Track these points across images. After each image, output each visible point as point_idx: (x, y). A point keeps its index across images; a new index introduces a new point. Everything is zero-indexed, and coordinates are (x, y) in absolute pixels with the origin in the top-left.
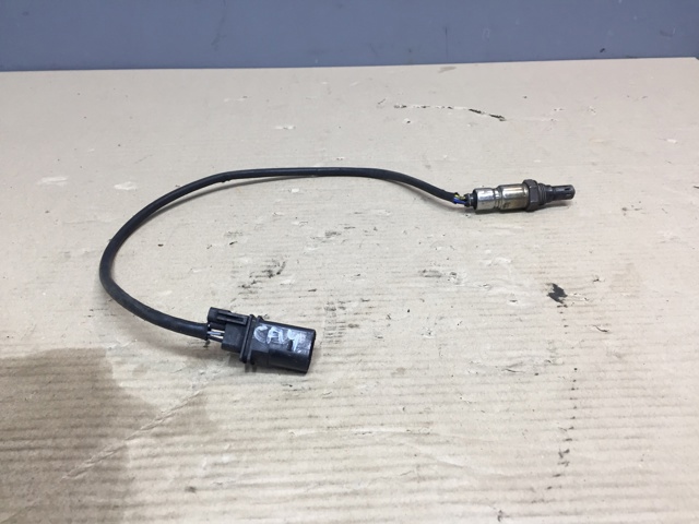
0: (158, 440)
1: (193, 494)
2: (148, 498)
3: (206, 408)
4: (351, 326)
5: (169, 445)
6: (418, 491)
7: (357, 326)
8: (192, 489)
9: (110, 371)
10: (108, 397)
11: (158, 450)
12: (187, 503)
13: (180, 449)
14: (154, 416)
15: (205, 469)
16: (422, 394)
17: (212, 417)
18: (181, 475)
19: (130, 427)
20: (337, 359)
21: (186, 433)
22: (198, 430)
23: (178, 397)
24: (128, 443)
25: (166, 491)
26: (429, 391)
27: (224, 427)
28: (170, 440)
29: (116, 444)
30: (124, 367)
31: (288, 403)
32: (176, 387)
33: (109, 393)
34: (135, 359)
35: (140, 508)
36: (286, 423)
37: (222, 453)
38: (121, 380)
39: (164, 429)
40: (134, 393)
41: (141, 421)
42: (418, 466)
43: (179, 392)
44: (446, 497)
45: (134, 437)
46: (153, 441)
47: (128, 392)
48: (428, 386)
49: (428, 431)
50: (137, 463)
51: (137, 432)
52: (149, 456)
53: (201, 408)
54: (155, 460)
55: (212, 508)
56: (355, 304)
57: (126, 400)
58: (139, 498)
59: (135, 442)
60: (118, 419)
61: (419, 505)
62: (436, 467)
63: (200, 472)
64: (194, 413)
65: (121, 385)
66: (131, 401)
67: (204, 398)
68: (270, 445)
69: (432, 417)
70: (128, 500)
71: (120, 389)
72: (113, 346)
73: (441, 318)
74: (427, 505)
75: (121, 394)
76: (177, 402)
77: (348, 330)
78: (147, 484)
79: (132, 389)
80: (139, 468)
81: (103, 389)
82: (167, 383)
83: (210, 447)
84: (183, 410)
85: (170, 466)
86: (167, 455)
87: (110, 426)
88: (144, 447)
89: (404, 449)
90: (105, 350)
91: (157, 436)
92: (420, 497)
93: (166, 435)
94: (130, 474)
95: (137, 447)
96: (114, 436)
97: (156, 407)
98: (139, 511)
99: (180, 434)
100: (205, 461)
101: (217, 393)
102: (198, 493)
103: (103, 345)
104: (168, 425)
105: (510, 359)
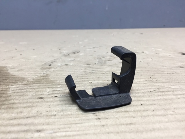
0: (26, 85)
1: (42, 100)
2: (17, 101)
3: (49, 77)
4: (109, 61)
5: (31, 86)
6: (163, 95)
7: (111, 60)
8: (42, 98)
9: (7, 70)
10: (5, 76)
11: (25, 88)
12: (38, 102)
13: (36, 87)
14: (25, 80)
15: (48, 92)
16: (147, 72)
17: (52, 79)
18: (36, 94)
19: (13, 83)
20: (106, 66)
21: (39, 83)
22: (45, 83)
23: (36, 75)
24: (10, 87)
25: (27, 99)
26: (149, 71)
27: (58, 81)
28: (31, 85)
29: (4, 87)
30: (14, 69)
31: (87, 75)
32: (36, 73)
33: (5, 75)
34: (19, 68)
35: (12, 105)
36: (87, 80)
37: (57, 88)
38: (11, 72)
39: (29, 83)
40: (16, 75)
41: (18, 81)
42: (158, 89)
43: (38, 74)
44: (179, 96)
45: (14, 85)
46: (23, 86)
47: (14, 75)
48: (148, 71)
49: (156, 80)
50: (14, 91)
51: (16, 84)
52: (20, 89)
53: (47, 77)
54: (23, 90)
55: (52, 103)
56: (109, 57)
57: (13, 76)
58: (12, 101)
59: (14, 86)
60: (7, 80)
61: (166, 100)
62: (167, 89)
63: (46, 93)
64: (43, 79)
65: (11, 73)
66: (15, 77)
67: (49, 75)
68: (81, 85)
69: (156, 77)
70: (6, 102)
71: (10, 74)
72: (10, 66)
73: (144, 59)
74: (171, 99)
75: (10, 75)
76: (36, 77)
77: (108, 61)
78: (17, 97)
79: (16, 74)
80: (15, 93)
81: (3, 74)
82: (32, 72)
83: (51, 86)
84: (39, 78)
85: (30, 92)
86: (29, 89)
87: (3, 82)
88: (18, 87)
89: (148, 85)
90: (6, 67)
91: (25, 84)
92: (165, 97)
93: (30, 84)
94: (9, 95)
95: (15, 87)
96: (4, 85)
97: (26, 78)
98: (11, 106)
99: (37, 84)
100: (48, 90)
101: (55, 74)
102: (45, 99)
103: (6, 66)
104: (31, 82)
105: (179, 65)
